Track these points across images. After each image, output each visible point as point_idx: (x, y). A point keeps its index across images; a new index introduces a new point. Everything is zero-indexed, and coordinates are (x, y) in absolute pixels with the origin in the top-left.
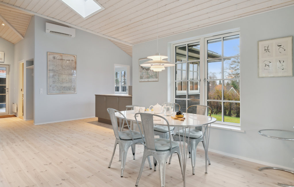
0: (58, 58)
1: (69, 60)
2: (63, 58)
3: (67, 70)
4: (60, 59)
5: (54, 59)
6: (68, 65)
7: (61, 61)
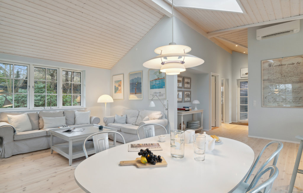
0: (276, 64)
1: (293, 64)
2: (283, 63)
3: (290, 78)
4: (278, 66)
5: (270, 67)
6: (291, 71)
7: (280, 67)
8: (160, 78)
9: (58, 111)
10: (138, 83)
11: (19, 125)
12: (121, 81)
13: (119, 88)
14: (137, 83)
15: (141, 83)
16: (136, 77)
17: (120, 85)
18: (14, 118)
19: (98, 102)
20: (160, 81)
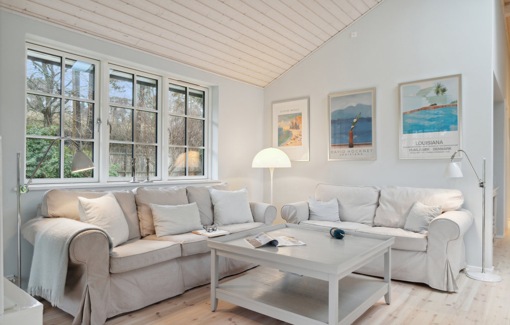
8: (438, 105)
9: (175, 188)
10: (361, 120)
11: (108, 226)
12: (300, 114)
13: (295, 132)
14: (355, 120)
15: (369, 120)
16: (354, 105)
17: (296, 127)
18: (97, 208)
19: (253, 166)
20: (441, 112)
